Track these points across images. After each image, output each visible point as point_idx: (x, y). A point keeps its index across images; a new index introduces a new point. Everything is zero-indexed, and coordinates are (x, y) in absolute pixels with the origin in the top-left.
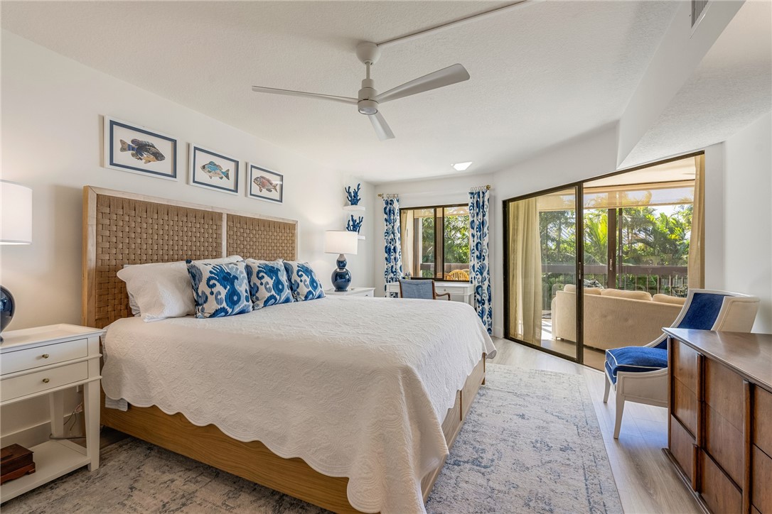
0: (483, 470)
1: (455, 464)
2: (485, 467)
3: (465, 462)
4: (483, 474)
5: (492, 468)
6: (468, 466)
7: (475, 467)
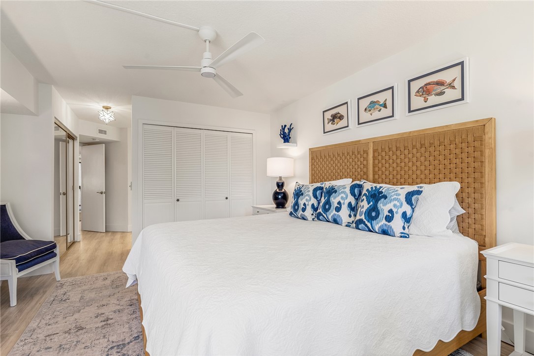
0: (115, 344)
1: (138, 336)
2: (112, 348)
3: (131, 342)
4: (113, 342)
5: (107, 350)
6: (127, 340)
7: (121, 343)
